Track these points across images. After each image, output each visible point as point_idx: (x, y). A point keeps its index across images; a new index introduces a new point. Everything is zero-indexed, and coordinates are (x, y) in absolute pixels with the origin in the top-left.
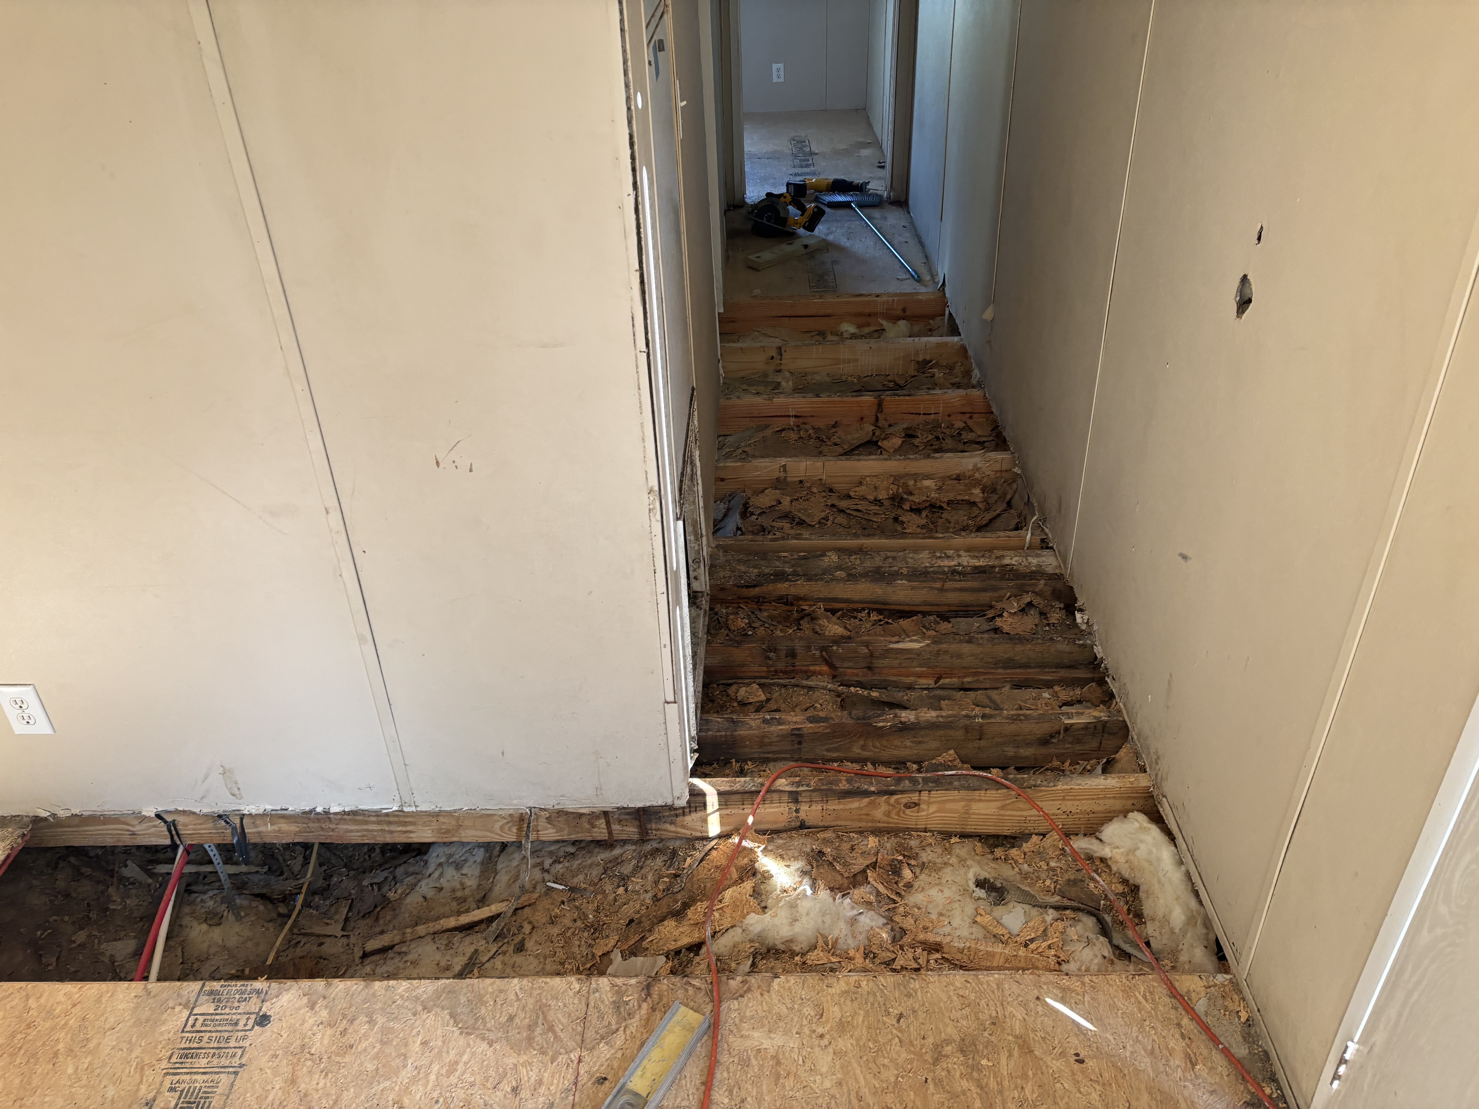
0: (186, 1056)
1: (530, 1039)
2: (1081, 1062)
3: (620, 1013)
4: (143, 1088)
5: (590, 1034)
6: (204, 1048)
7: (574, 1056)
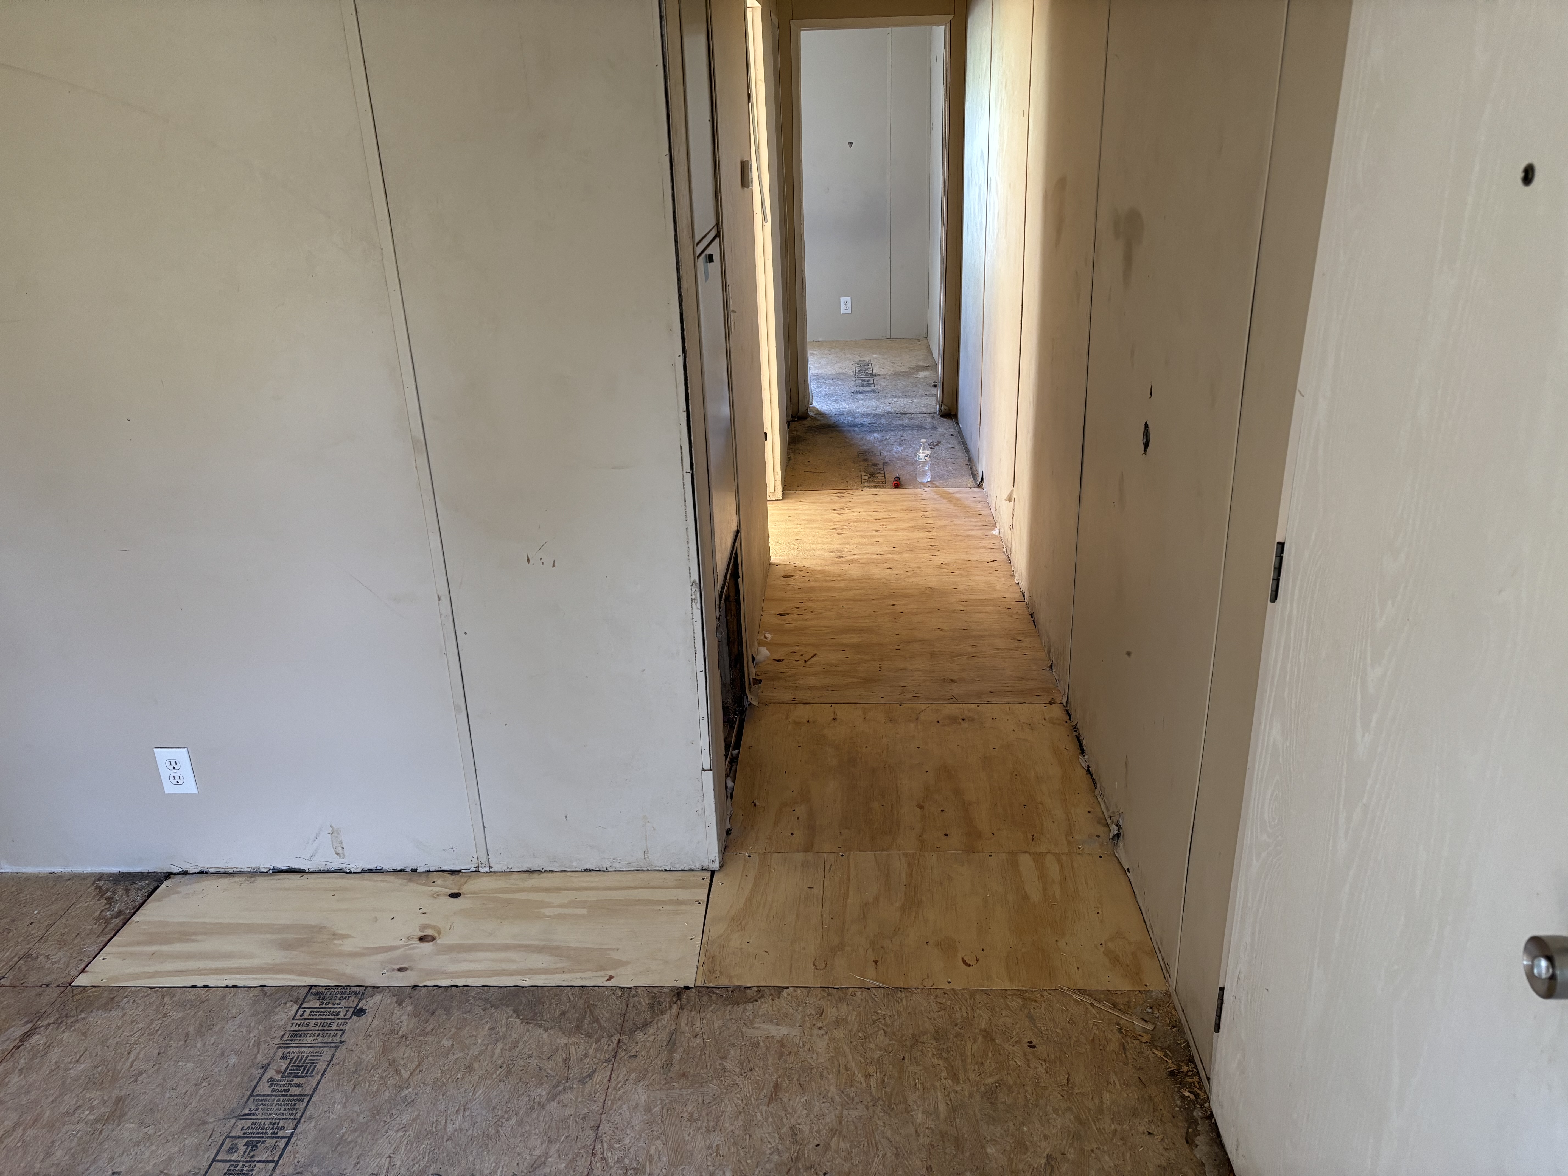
0: (296, 1036)
1: (578, 1028)
2: (1034, 1047)
3: (654, 1011)
4: (259, 1057)
5: (629, 1025)
6: (311, 1030)
7: (615, 1039)
